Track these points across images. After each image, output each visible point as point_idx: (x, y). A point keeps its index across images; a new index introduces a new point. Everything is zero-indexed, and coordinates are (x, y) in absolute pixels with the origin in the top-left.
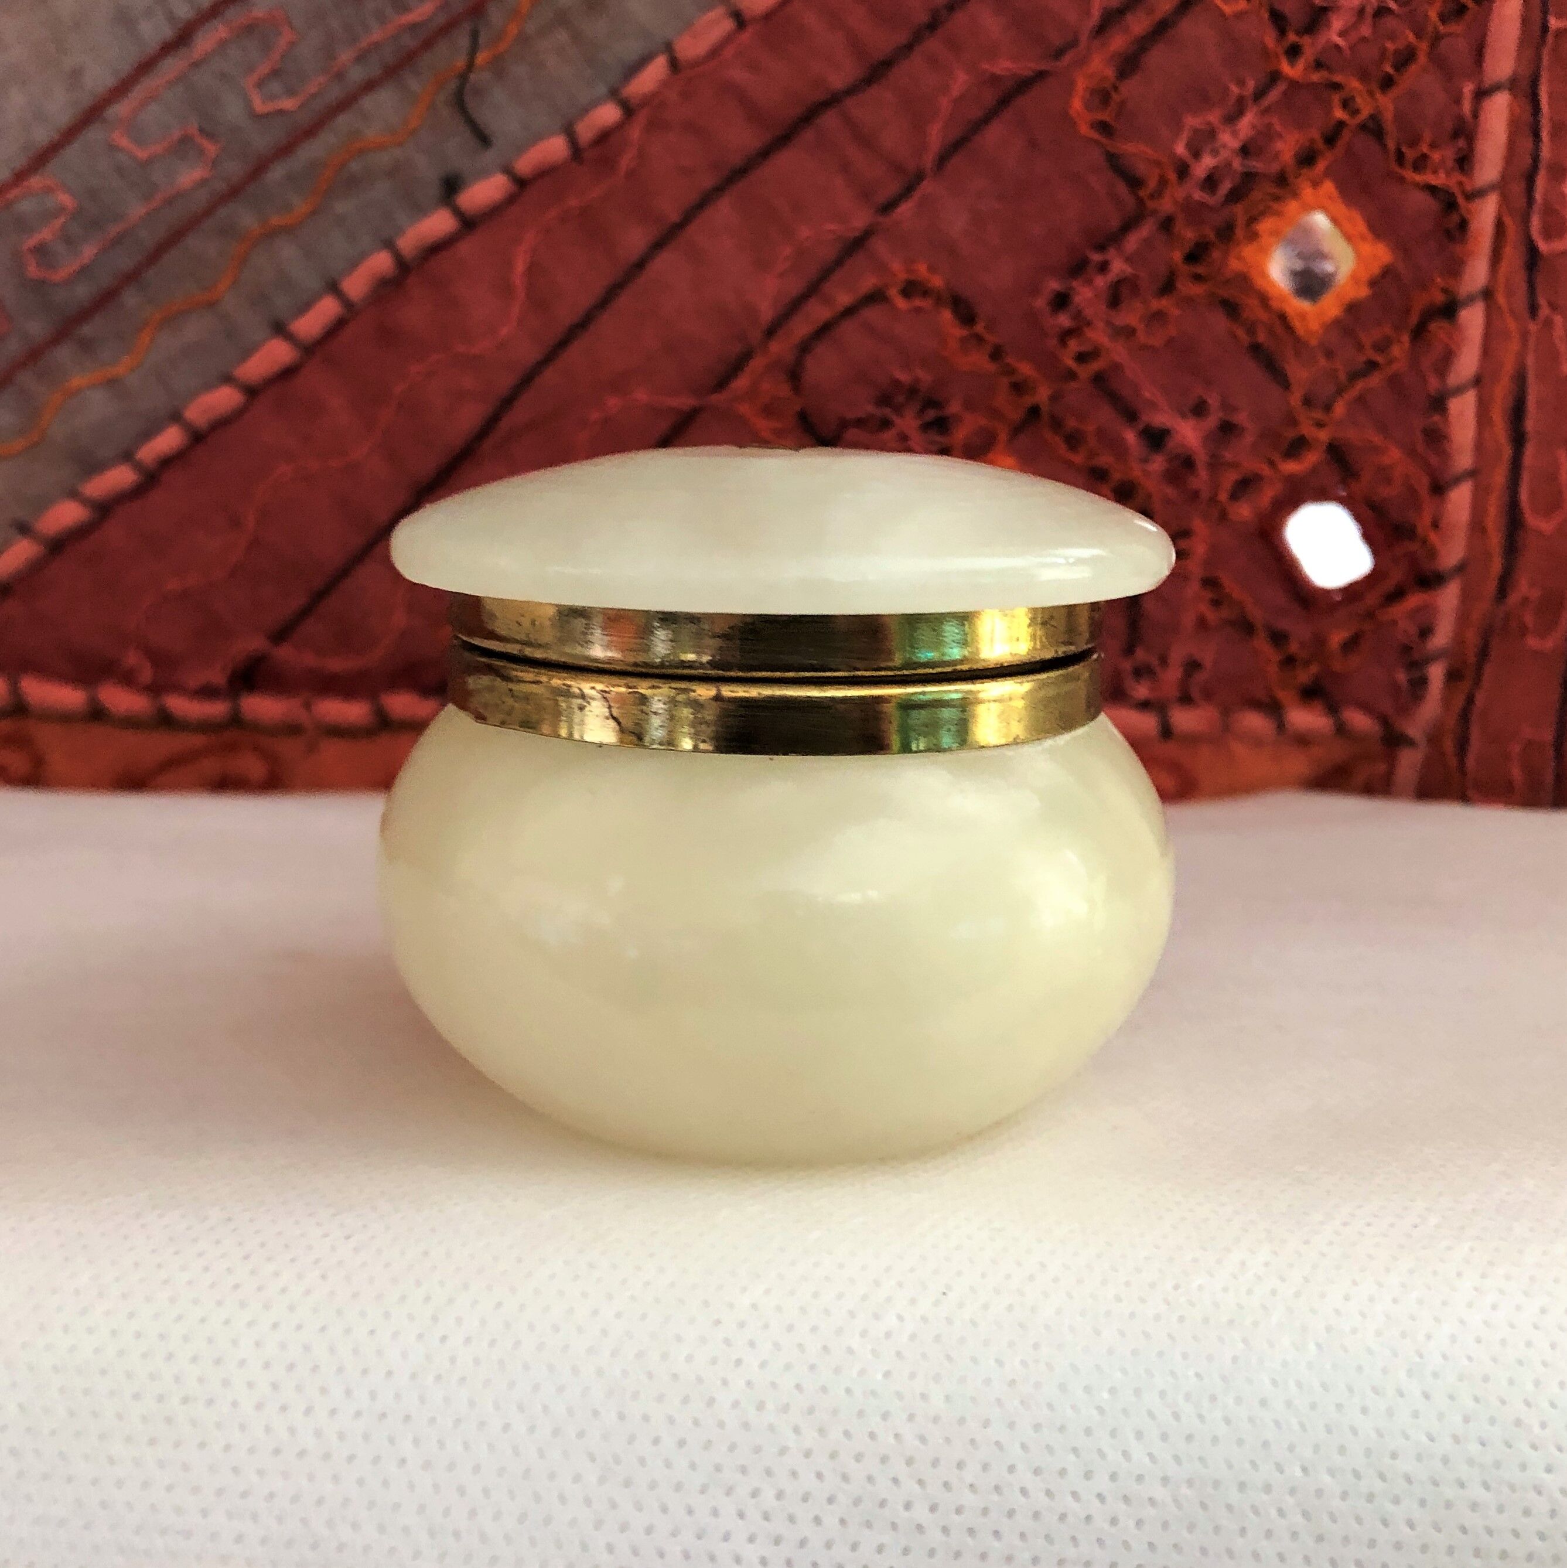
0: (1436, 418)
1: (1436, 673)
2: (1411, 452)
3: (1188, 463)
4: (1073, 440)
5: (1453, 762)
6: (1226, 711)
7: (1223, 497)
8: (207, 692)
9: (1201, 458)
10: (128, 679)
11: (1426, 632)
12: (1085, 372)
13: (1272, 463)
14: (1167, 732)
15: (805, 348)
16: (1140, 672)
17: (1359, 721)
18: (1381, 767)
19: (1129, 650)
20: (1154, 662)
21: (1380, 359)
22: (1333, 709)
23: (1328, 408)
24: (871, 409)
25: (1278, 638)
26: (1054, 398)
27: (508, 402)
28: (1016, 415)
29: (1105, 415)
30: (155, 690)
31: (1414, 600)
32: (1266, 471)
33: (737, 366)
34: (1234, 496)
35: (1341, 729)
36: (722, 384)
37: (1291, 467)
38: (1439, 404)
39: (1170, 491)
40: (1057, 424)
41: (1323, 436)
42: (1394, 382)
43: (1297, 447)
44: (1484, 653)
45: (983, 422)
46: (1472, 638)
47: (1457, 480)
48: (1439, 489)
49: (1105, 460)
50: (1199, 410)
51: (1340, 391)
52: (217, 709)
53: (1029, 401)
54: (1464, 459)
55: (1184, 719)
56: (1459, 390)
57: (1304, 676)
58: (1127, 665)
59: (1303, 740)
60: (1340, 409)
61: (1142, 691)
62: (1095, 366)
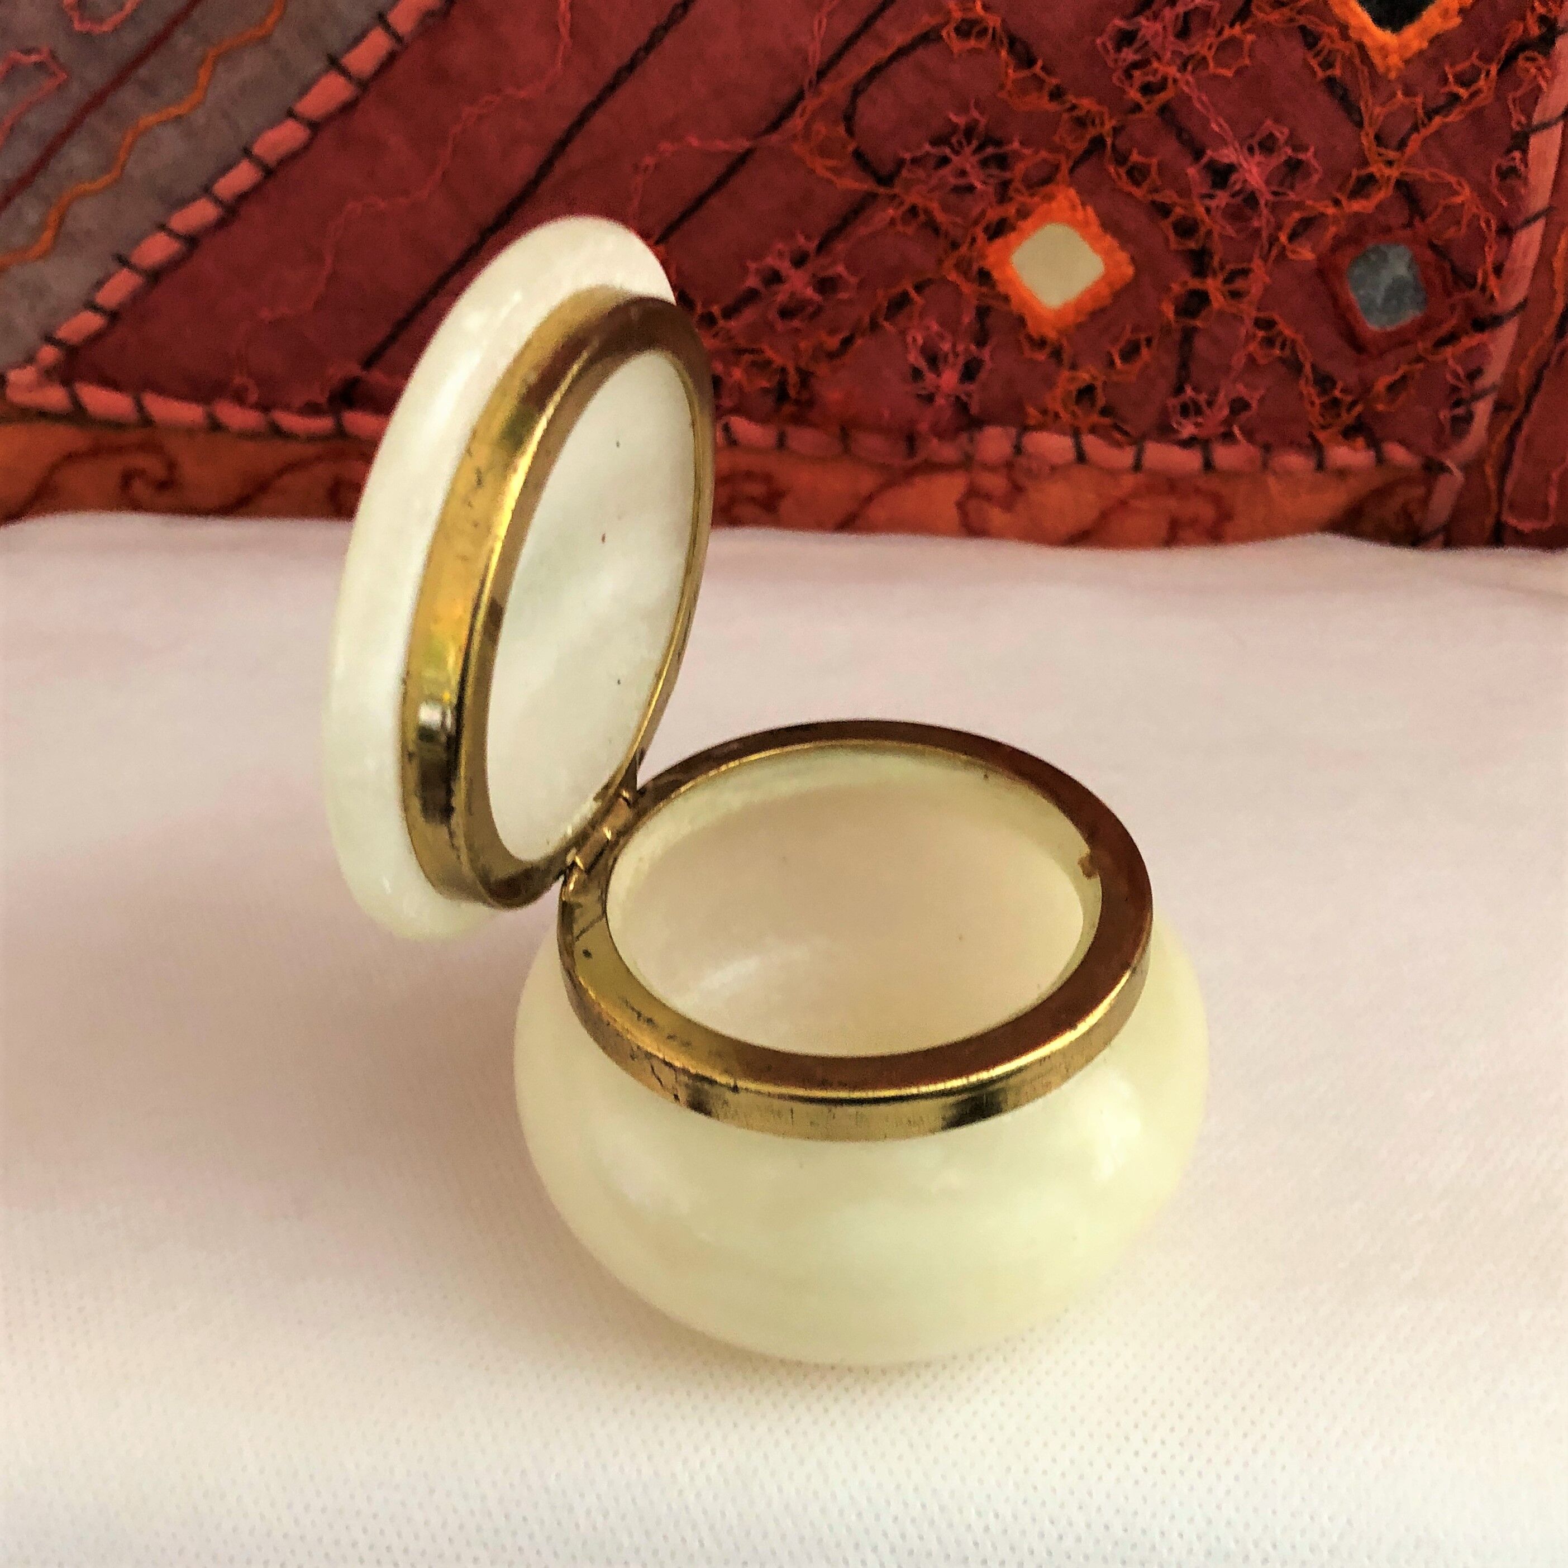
0: (1517, 154)
1: (1483, 410)
2: (1483, 193)
3: (1251, 199)
4: (1137, 174)
5: (1492, 485)
6: (1267, 448)
7: (1283, 238)
8: (312, 409)
9: (1265, 196)
10: (239, 398)
11: (1474, 375)
12: (1151, 106)
13: (1337, 203)
14: (1208, 465)
15: (857, 92)
16: (1185, 411)
17: (1398, 454)
18: (1419, 491)
19: (1179, 390)
20: (1202, 398)
21: (1463, 93)
22: (1374, 443)
23: (1402, 145)
24: (927, 147)
25: (1324, 382)
26: (1116, 131)
27: (562, 145)
28: (1078, 147)
29: (1169, 149)
30: (264, 407)
31: (1469, 341)
32: (1331, 211)
33: (789, 110)
34: (1292, 237)
35: (1380, 460)
36: (775, 126)
37: (1357, 206)
38: (1521, 141)
39: (1230, 231)
40: (1121, 159)
41: (1394, 173)
42: (1477, 116)
43: (1365, 185)
44: (1535, 387)
45: (1044, 154)
46: (1524, 372)
47: (1528, 222)
48: (1507, 232)
49: (1167, 196)
50: (1268, 145)
51: (1415, 128)
52: (324, 424)
53: (1092, 132)
54: (1539, 198)
55: (1224, 456)
56: (1545, 126)
57: (1347, 418)
58: (1173, 402)
59: (1342, 473)
60: (1415, 142)
61: (1188, 430)
62: (1163, 97)
